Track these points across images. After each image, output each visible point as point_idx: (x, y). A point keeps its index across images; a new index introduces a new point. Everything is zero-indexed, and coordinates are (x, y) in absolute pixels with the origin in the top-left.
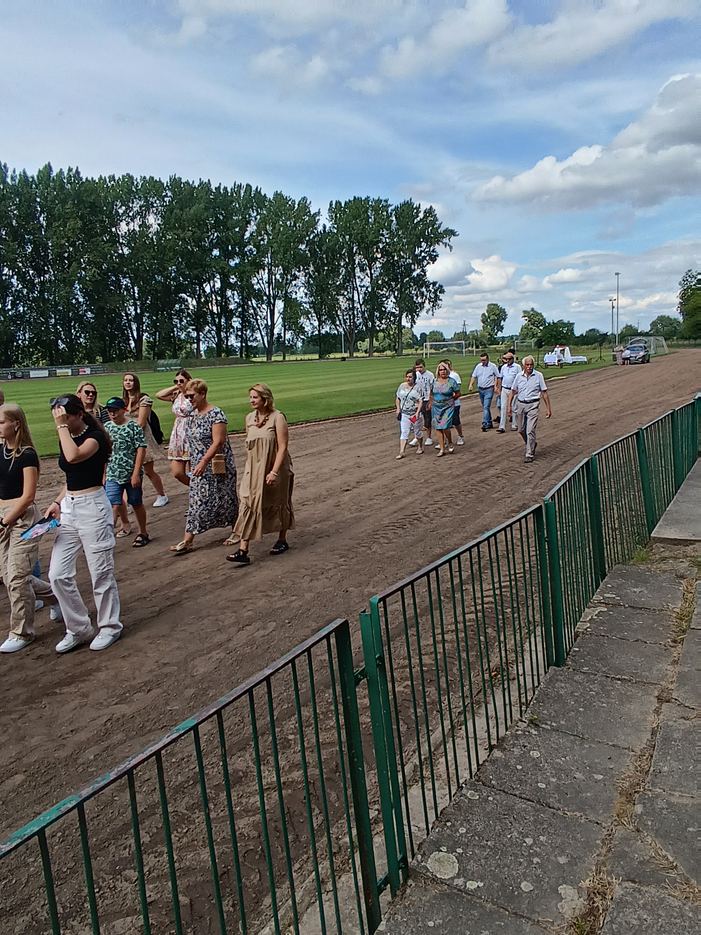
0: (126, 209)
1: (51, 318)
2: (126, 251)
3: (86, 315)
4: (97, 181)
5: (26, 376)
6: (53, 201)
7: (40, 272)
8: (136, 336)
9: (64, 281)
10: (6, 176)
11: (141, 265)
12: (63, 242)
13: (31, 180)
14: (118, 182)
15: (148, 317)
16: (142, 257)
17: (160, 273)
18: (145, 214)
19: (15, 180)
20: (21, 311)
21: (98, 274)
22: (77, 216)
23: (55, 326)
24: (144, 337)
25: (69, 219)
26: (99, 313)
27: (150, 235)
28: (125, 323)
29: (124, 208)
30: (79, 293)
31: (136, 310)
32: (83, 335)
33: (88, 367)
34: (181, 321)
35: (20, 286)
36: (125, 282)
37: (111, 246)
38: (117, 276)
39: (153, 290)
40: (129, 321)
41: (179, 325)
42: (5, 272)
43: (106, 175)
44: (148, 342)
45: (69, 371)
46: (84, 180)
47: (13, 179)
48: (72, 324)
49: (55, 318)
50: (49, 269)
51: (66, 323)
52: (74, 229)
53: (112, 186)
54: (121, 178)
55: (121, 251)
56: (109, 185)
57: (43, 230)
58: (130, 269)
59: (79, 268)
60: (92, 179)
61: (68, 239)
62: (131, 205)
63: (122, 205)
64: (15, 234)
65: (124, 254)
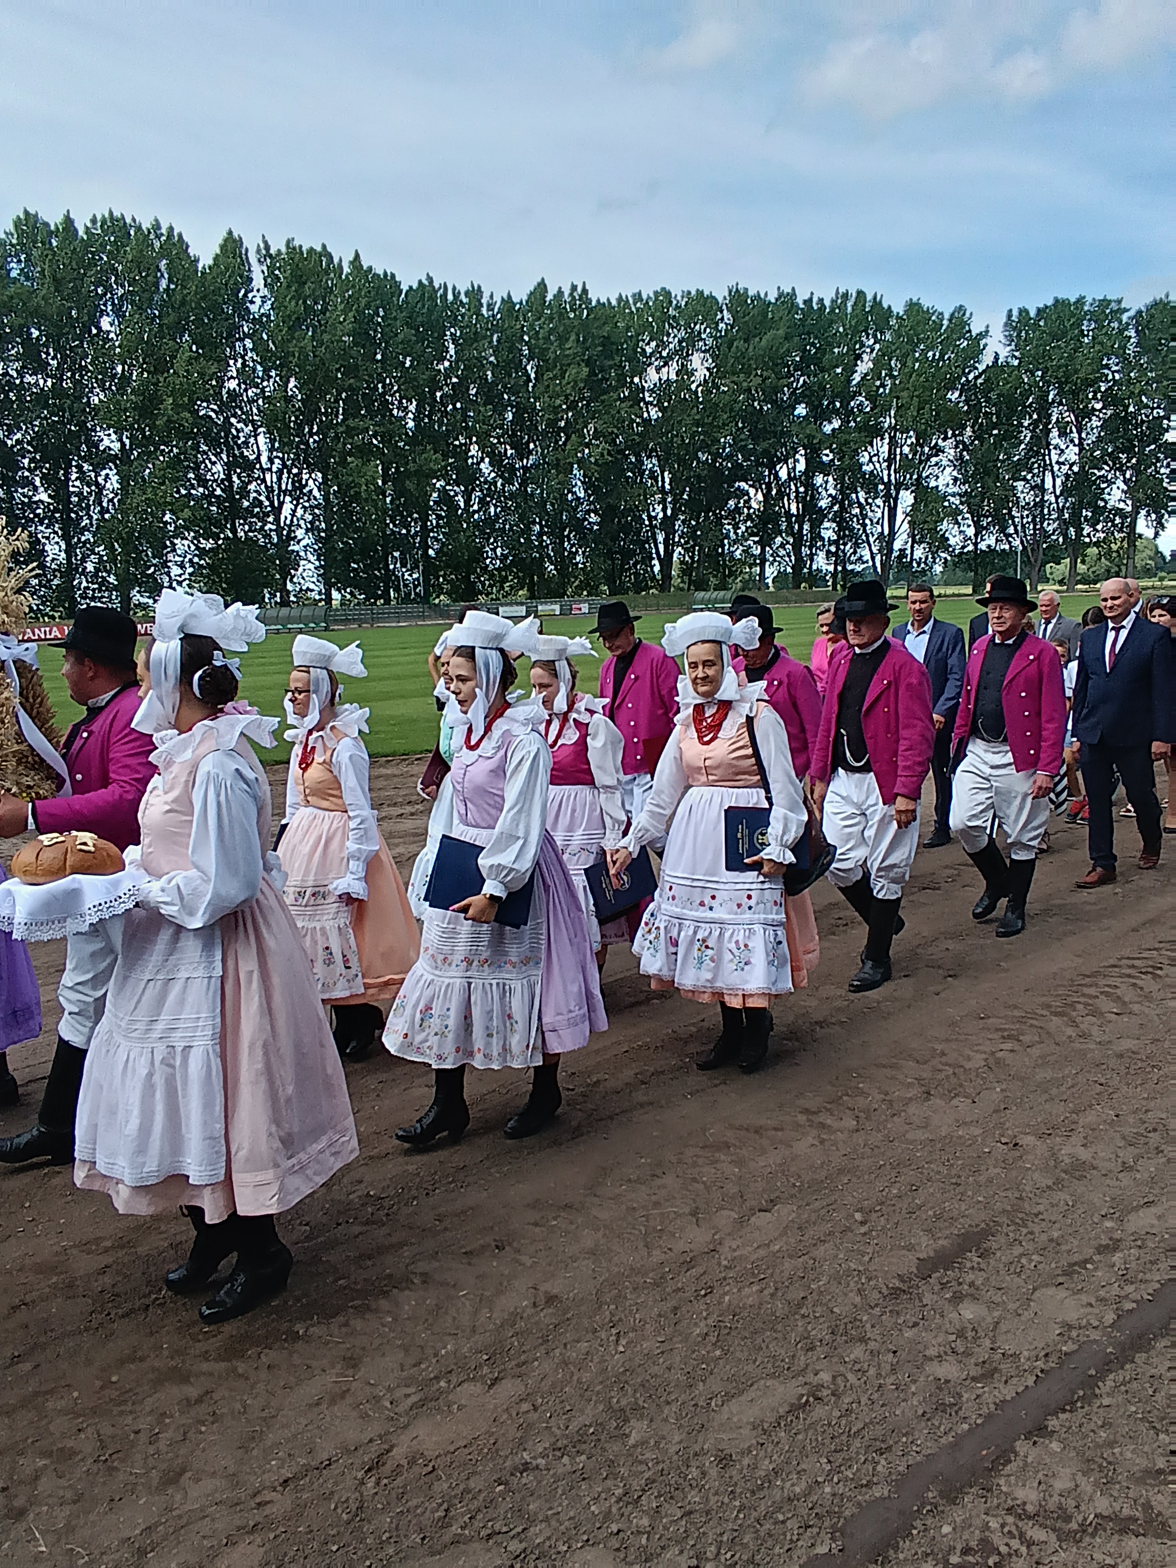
0: (657, 346)
1: (534, 523)
2: (654, 413)
3: (585, 519)
4: (614, 303)
6: (547, 339)
7: (522, 452)
8: (662, 553)
9: (557, 466)
10: (481, 305)
11: (677, 436)
12: (558, 402)
13: (518, 307)
14: (647, 303)
15: (684, 522)
16: (679, 422)
17: (705, 447)
18: (687, 352)
19: (493, 310)
20: (492, 514)
21: (609, 454)
22: (583, 361)
23: (539, 536)
24: (675, 555)
25: (569, 365)
26: (607, 515)
27: (693, 387)
28: (647, 532)
29: (653, 344)
30: (579, 483)
31: (664, 510)
32: (580, 552)
33: (585, 601)
34: (736, 527)
35: (493, 475)
36: (650, 464)
37: (631, 406)
38: (638, 455)
39: (693, 477)
40: (653, 528)
41: (732, 535)
42: (470, 454)
43: (628, 292)
44: (681, 563)
45: (557, 608)
46: (594, 303)
47: (490, 307)
48: (566, 533)
49: (540, 524)
50: (536, 446)
51: (556, 530)
52: (576, 382)
53: (638, 309)
54: (652, 295)
55: (645, 415)
56: (633, 309)
57: (531, 384)
58: (659, 443)
59: (581, 444)
60: (608, 300)
61: (567, 398)
62: (665, 339)
63: (651, 340)
64: (489, 394)
65: (650, 420)
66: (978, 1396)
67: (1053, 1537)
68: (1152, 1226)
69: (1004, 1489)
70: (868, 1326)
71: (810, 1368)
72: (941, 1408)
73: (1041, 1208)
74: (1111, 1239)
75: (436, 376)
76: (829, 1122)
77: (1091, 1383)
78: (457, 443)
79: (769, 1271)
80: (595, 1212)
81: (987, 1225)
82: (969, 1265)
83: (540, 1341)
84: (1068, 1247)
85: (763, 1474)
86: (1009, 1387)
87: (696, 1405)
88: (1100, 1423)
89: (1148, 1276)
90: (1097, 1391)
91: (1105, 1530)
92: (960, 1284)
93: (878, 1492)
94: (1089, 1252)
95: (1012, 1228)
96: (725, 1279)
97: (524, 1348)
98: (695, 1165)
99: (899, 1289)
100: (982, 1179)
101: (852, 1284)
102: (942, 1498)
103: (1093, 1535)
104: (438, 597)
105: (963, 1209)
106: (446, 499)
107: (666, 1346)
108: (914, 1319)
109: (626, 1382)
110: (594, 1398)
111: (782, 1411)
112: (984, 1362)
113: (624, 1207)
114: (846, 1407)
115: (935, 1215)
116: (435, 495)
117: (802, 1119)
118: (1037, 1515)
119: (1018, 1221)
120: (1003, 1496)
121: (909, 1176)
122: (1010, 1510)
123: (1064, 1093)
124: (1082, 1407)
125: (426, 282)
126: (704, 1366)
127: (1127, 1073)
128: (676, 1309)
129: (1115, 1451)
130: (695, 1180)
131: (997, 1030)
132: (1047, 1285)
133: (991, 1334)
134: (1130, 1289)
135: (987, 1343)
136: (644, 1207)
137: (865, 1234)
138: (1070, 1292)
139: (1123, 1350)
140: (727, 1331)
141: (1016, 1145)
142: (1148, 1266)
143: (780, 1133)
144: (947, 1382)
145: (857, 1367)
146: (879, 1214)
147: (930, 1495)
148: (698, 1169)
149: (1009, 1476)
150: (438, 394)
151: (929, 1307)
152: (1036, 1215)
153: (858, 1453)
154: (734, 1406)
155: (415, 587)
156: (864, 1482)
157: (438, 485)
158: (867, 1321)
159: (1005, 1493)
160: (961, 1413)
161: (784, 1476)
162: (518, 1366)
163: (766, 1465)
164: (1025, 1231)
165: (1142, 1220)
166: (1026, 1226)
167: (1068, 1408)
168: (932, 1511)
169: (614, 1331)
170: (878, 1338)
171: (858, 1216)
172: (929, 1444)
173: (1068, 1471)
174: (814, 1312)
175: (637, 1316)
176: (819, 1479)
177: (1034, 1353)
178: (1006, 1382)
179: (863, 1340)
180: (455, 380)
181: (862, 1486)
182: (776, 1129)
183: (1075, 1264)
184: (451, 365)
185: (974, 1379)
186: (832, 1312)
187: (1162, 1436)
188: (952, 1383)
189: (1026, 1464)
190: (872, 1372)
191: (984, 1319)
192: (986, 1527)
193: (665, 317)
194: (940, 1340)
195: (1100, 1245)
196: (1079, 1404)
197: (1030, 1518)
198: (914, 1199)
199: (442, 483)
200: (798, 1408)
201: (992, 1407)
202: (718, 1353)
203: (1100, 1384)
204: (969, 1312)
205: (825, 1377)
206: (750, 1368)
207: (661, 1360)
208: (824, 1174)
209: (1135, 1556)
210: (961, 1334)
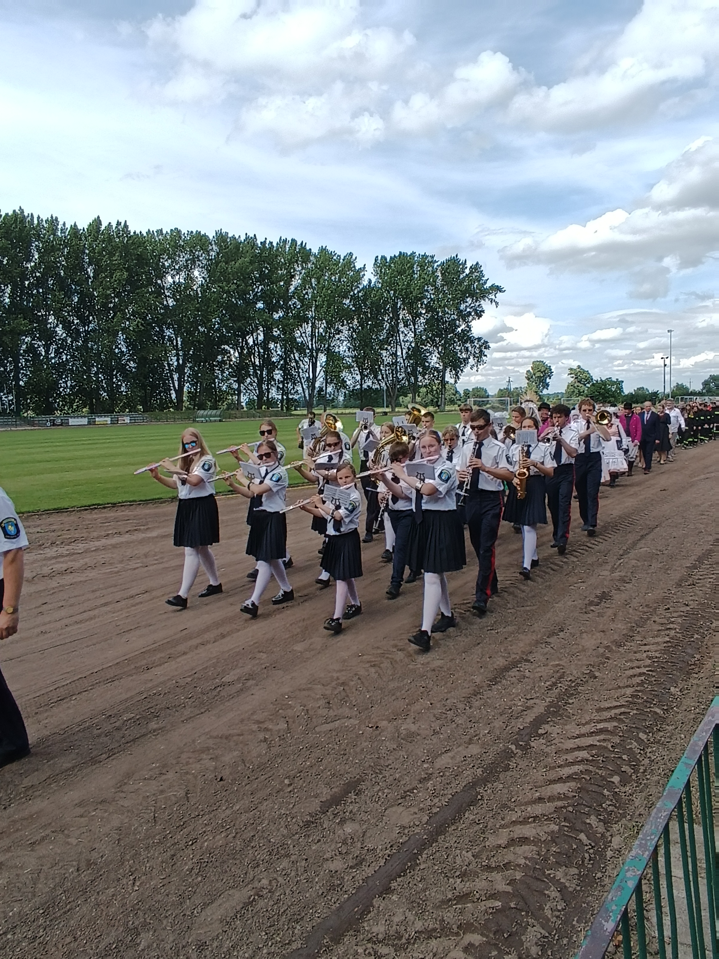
0: (172, 262)
1: (93, 366)
2: (171, 302)
3: (128, 365)
4: (145, 234)
5: (64, 424)
6: (100, 253)
7: (85, 322)
8: (177, 387)
9: (108, 331)
10: (57, 228)
11: (185, 316)
12: (109, 292)
13: (81, 232)
14: (166, 236)
15: (190, 368)
16: (186, 308)
17: (204, 324)
18: (191, 267)
19: (64, 233)
20: (64, 360)
21: (142, 324)
22: (124, 268)
23: (96, 374)
24: (185, 389)
25: (115, 270)
26: (142, 362)
27: (195, 288)
28: (167, 373)
29: (170, 261)
30: (122, 343)
31: (178, 360)
32: (124, 385)
33: (127, 416)
34: (223, 372)
35: (64, 335)
36: (168, 333)
37: (156, 297)
38: (161, 327)
39: (196, 341)
40: (171, 371)
41: (220, 376)
42: (50, 321)
43: (154, 228)
44: (189, 393)
45: (108, 420)
46: (132, 234)
47: (63, 231)
48: (114, 373)
49: (97, 366)
50: (94, 319)
51: (108, 371)
52: (120, 280)
53: (160, 240)
54: (169, 232)
55: (165, 303)
56: (157, 239)
57: (90, 280)
58: (174, 320)
59: (123, 318)
60: (141, 232)
61: (114, 290)
62: (177, 258)
63: (169, 258)
64: (61, 283)
65: (168, 306)
66: (353, 877)
67: (392, 950)
68: (448, 764)
69: (366, 928)
70: (291, 846)
71: (255, 879)
72: (332, 888)
73: (390, 762)
74: (427, 774)
75: (25, 271)
76: (270, 727)
77: (415, 857)
78: (40, 314)
79: (232, 823)
80: (121, 803)
81: (360, 776)
82: (349, 801)
83: (81, 893)
84: (404, 782)
85: (225, 950)
86: (370, 868)
87: (184, 915)
88: (419, 879)
89: (446, 792)
90: (418, 862)
91: (420, 940)
92: (345, 813)
93: (294, 946)
94: (415, 783)
95: (374, 776)
96: (205, 832)
97: (70, 900)
98: (188, 763)
99: (310, 821)
100: (358, 750)
101: (282, 823)
102: (331, 941)
103: (414, 944)
104: (27, 412)
105: (347, 767)
106: (31, 349)
107: (166, 881)
108: (318, 838)
109: (139, 909)
110: (116, 924)
111: (238, 908)
112: (357, 856)
113: (141, 797)
114: (277, 898)
115: (331, 775)
116: (24, 346)
117: (255, 727)
118: (384, 939)
119: (377, 771)
120: (366, 933)
121: (318, 753)
122: (369, 941)
123: (404, 694)
124: (410, 872)
125: (17, 211)
126: (190, 889)
127: (437, 679)
128: (174, 855)
129: (427, 893)
130: (187, 773)
131: (368, 662)
132: (392, 806)
133: (361, 839)
134: (436, 800)
135: (359, 845)
136: (154, 794)
137: (290, 791)
138: (404, 808)
139: (432, 836)
140: (205, 864)
141: (377, 727)
142: (447, 786)
143: (241, 738)
144: (337, 871)
145: (284, 873)
146: (299, 778)
147: (325, 941)
148: (190, 766)
149: (369, 920)
150: (27, 283)
151: (327, 829)
152: (387, 766)
153: (283, 925)
154: (208, 911)
155: (10, 405)
156: (287, 942)
157: (26, 340)
158: (291, 844)
159: (368, 931)
160: (344, 889)
161: (239, 948)
162: (65, 913)
163: (228, 944)
164: (381, 776)
165: (443, 761)
166: (381, 773)
167: (402, 874)
168: (326, 950)
169: (131, 878)
170: (297, 853)
171: (287, 782)
172: (325, 911)
173: (401, 910)
174: (259, 844)
175: (148, 865)
176: (260, 946)
177: (384, 846)
178: (369, 866)
179: (288, 856)
180: (38, 274)
181: (286, 944)
182: (239, 735)
183: (408, 791)
184: (35, 265)
185: (351, 867)
186: (270, 842)
187: (451, 880)
188: (339, 872)
189: (379, 912)
190: (293, 873)
191: (357, 831)
192: (357, 953)
193: (176, 246)
194: (333, 847)
195: (422, 778)
196: (408, 871)
197: (379, 942)
198: (319, 766)
199: (29, 339)
200: (249, 903)
201: (361, 882)
202: (200, 879)
203: (420, 857)
204: (349, 828)
205: (265, 882)
206: (219, 885)
207: (163, 890)
208: (267, 759)
209: (434, 950)
210: (344, 842)
